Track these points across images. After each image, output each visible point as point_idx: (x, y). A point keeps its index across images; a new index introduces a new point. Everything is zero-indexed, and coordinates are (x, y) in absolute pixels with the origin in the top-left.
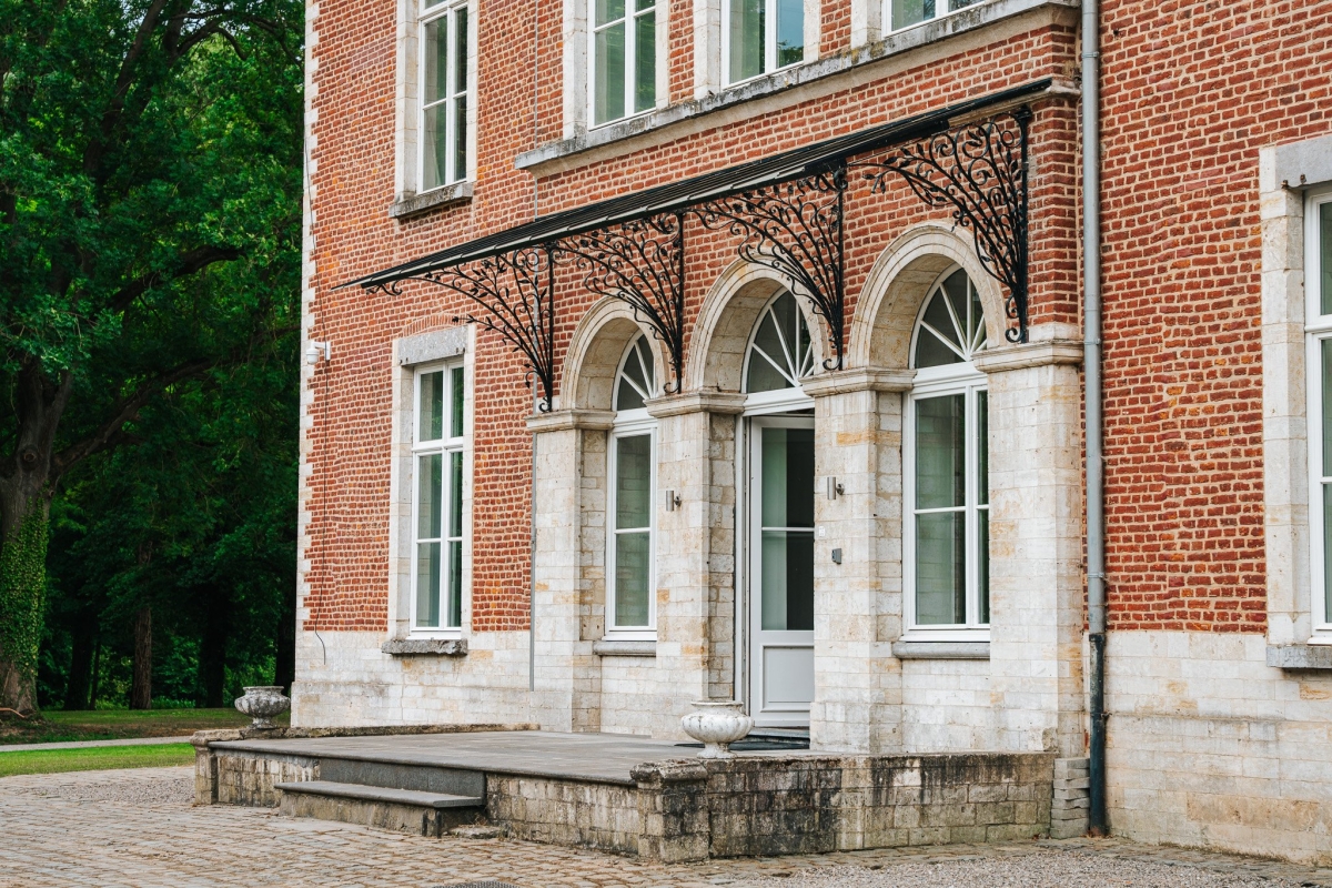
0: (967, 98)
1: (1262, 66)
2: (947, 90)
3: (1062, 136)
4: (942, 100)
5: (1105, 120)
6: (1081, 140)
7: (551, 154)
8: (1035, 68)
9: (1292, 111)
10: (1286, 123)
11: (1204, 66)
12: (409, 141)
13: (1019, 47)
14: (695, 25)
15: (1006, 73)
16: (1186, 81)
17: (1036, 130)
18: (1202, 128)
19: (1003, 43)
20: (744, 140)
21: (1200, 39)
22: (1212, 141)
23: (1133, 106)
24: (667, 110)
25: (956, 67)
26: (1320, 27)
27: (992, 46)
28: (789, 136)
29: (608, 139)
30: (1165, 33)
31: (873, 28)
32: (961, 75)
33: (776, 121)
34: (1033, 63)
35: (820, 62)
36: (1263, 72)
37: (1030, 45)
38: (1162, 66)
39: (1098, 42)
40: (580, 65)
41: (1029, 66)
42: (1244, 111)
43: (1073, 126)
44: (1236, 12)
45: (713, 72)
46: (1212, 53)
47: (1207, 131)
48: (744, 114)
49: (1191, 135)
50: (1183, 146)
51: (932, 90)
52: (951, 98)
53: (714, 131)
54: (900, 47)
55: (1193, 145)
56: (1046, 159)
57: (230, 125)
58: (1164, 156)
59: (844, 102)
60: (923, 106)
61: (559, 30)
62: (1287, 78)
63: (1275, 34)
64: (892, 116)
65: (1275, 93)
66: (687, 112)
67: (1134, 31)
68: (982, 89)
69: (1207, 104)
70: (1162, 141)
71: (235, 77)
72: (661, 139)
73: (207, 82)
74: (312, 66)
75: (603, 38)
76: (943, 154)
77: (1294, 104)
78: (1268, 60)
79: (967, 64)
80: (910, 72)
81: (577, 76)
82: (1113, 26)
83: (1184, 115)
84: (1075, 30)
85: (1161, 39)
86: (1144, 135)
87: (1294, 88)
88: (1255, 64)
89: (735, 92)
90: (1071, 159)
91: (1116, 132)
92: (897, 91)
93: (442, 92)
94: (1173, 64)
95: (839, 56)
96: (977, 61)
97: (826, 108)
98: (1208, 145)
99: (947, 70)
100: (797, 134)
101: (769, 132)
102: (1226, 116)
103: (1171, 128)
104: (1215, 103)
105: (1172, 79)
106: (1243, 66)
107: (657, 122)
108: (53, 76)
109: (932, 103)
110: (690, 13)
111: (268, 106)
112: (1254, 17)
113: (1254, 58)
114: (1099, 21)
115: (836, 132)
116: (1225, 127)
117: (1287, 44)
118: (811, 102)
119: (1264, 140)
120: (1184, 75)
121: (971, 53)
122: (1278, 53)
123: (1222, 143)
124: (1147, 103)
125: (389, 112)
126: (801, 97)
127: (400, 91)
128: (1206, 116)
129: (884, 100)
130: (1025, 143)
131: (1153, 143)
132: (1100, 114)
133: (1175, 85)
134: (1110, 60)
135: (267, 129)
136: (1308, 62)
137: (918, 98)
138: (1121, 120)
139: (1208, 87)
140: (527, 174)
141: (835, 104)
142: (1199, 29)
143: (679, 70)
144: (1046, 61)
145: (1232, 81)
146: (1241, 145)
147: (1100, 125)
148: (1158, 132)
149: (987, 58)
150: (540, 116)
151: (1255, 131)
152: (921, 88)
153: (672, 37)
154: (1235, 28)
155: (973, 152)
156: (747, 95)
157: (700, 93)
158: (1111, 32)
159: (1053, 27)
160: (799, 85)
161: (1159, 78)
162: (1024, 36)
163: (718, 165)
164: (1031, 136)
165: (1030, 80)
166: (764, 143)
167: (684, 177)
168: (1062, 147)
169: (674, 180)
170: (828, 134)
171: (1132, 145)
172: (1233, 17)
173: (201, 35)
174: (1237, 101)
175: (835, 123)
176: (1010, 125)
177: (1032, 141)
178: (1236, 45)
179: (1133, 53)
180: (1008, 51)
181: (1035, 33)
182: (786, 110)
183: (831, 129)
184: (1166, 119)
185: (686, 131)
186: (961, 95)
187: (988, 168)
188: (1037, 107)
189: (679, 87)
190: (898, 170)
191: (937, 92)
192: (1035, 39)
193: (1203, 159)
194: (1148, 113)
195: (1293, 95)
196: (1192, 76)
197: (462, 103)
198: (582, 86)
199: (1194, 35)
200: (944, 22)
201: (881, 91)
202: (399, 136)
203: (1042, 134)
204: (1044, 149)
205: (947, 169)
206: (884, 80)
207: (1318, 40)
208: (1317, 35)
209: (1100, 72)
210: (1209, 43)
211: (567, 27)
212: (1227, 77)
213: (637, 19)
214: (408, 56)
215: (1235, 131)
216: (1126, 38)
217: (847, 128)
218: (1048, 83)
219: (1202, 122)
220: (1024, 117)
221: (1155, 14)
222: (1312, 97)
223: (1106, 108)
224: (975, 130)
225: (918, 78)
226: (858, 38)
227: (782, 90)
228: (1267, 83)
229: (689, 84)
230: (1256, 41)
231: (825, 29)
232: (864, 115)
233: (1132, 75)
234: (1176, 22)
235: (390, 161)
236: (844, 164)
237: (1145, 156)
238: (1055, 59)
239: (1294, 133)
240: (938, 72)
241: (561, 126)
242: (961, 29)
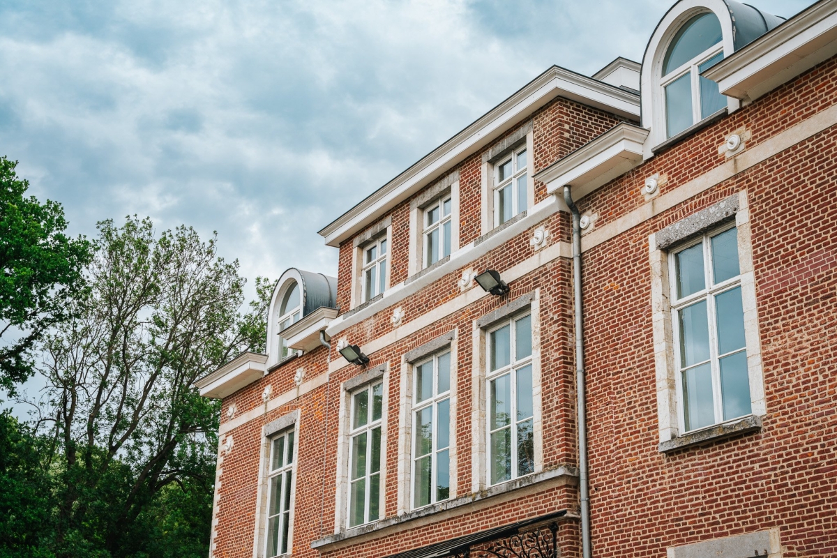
0: (527, 518)
1: (666, 508)
2: (517, 514)
3: (572, 538)
4: (515, 519)
5: (593, 531)
6: (582, 540)
7: (328, 541)
8: (559, 505)
9: (681, 530)
10: (678, 536)
11: (638, 506)
12: (261, 534)
13: (551, 495)
14: (398, 480)
15: (545, 506)
16: (630, 514)
17: (560, 535)
18: (639, 537)
19: (543, 492)
20: (421, 536)
21: (635, 494)
22: (644, 543)
23: (605, 525)
24: (384, 521)
25: (522, 503)
26: (691, 491)
27: (538, 494)
28: (442, 534)
29: (356, 535)
30: (619, 490)
31: (482, 484)
32: (524, 507)
33: (436, 527)
34: (557, 503)
35: (457, 499)
36: (666, 511)
37: (556, 493)
38: (618, 506)
39: (588, 493)
40: (343, 498)
41: (556, 504)
42: (658, 529)
43: (577, 533)
44: (652, 482)
45: (407, 503)
46: (641, 500)
47: (641, 538)
48: (421, 523)
49: (633, 540)
50: (630, 545)
51: (510, 514)
52: (519, 518)
53: (406, 531)
54: (495, 493)
55: (635, 544)
56: (565, 549)
57: (176, 524)
58: (622, 550)
59: (468, 519)
60: (506, 522)
61: (334, 482)
62: (677, 514)
63: (670, 493)
64: (491, 526)
65: (673, 521)
66: (393, 522)
67: (604, 489)
68: (534, 514)
69: (640, 525)
70: (620, 542)
71: (181, 500)
72: (381, 535)
73: (167, 503)
74: (217, 497)
75: (355, 485)
76: (516, 545)
77: (682, 527)
78: (668, 505)
79: (526, 502)
80: (500, 505)
81: (342, 504)
82: (595, 486)
83: (630, 530)
84: (577, 487)
85: (617, 493)
86: (612, 539)
87: (681, 519)
88: (662, 507)
89: (417, 513)
90: (577, 549)
91: (598, 537)
92: (494, 514)
93: (277, 511)
94: (623, 505)
95: (466, 497)
96: (531, 501)
97: (460, 521)
98: (642, 545)
99: (517, 504)
100: (446, 534)
101: (433, 532)
102: (650, 531)
103: (624, 536)
104: (644, 525)
105: (623, 512)
106: (656, 507)
107: (380, 526)
108: (97, 502)
109: (510, 520)
110: (396, 475)
111: (195, 514)
112: (660, 484)
113: (661, 504)
114: (588, 483)
115: (465, 533)
116: (649, 536)
117: (676, 498)
118: (453, 518)
119: (668, 544)
120: (629, 511)
121: (528, 497)
122: (672, 502)
123: (648, 544)
124: (612, 523)
125: (252, 520)
126: (448, 516)
127: (258, 510)
128: (640, 531)
129: (487, 518)
130: (555, 541)
131: (616, 543)
132: (590, 528)
133: (625, 515)
134: (594, 502)
135: (193, 525)
136: (687, 507)
137: (504, 517)
138: (601, 531)
139: (640, 517)
140: (316, 551)
141: (464, 520)
142: (635, 489)
143: (390, 501)
144: (564, 502)
145: (652, 514)
146: (658, 546)
147: (590, 533)
148: (618, 538)
149: (536, 499)
150: (324, 523)
151: (664, 539)
152: (505, 513)
153: (387, 486)
154: (652, 489)
155: (530, 544)
156: (422, 514)
157: (400, 513)
158: (594, 489)
159: (566, 486)
160: (447, 510)
161: (617, 511)
162: (553, 489)
163: (408, 548)
164: (558, 537)
165: (557, 511)
166: (430, 537)
167: (392, 554)
168: (572, 543)
169: (387, 555)
170: (461, 534)
171: (606, 543)
172: (650, 484)
173: (167, 482)
174: (655, 524)
175: (464, 529)
176: (548, 532)
177: (558, 540)
178: (652, 497)
179: (604, 499)
180: (546, 496)
181: (558, 488)
182: (441, 522)
183: (462, 531)
184: (622, 531)
185: (393, 531)
186: (524, 517)
187: (537, 553)
188: (560, 524)
189: (390, 510)
190: (495, 553)
191: (513, 515)
192: (559, 491)
193: (640, 552)
194: (613, 528)
195: (681, 522)
196: (633, 511)
197: (287, 515)
198: (344, 509)
199: (632, 492)
200: (515, 482)
201: (486, 514)
202: (256, 531)
203: (563, 537)
204: (564, 544)
205: (518, 553)
206: (487, 509)
207: (691, 497)
208: (690, 494)
209: (589, 508)
210: (640, 496)
211: (338, 480)
212: (649, 512)
213: (371, 477)
214: (263, 493)
215: (654, 538)
216: (601, 492)
217: (470, 531)
218: (565, 512)
219: (639, 534)
220: (554, 528)
221: (614, 481)
222: (690, 523)
223: (593, 525)
224: (531, 534)
225: (504, 508)
226: (475, 488)
227: (439, 512)
228: (668, 516)
229: (395, 508)
230: (662, 496)
231: (459, 484)
232: (478, 525)
233: (605, 509)
234: (624, 486)
235: (251, 544)
236: (469, 550)
237: (612, 549)
238: (568, 501)
239: (682, 541)
240: (513, 505)
241: (333, 528)
242: (524, 485)
